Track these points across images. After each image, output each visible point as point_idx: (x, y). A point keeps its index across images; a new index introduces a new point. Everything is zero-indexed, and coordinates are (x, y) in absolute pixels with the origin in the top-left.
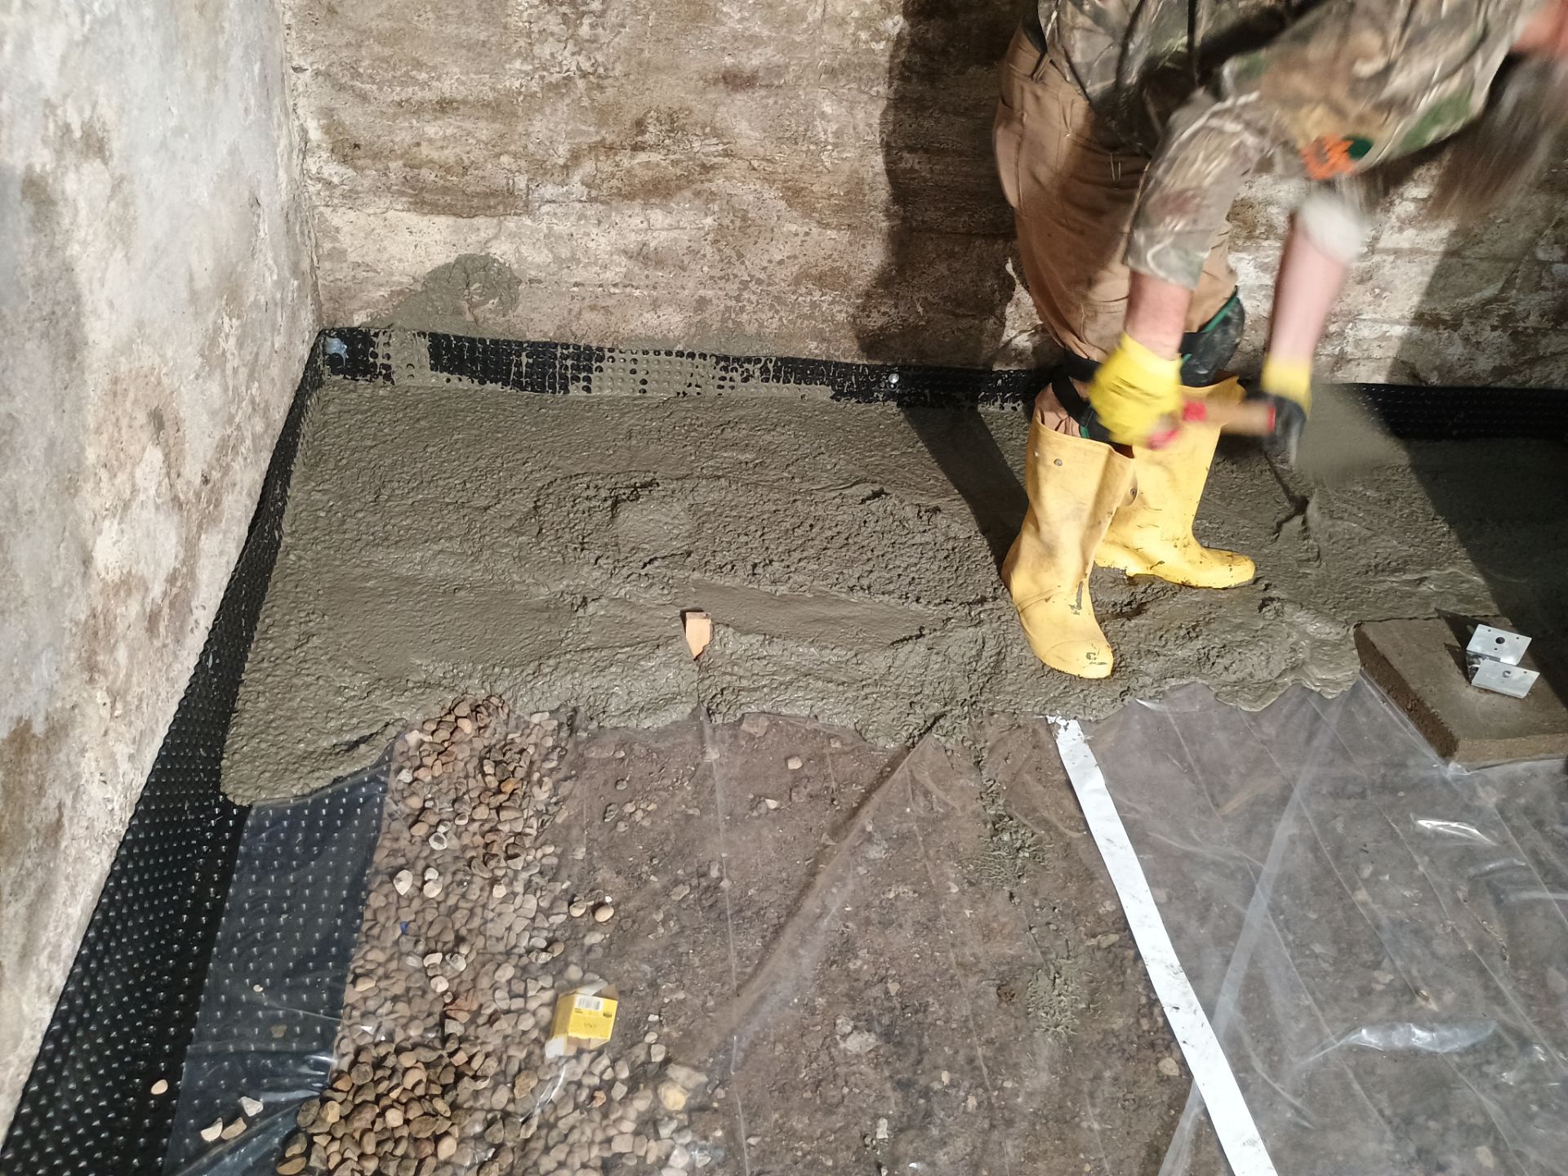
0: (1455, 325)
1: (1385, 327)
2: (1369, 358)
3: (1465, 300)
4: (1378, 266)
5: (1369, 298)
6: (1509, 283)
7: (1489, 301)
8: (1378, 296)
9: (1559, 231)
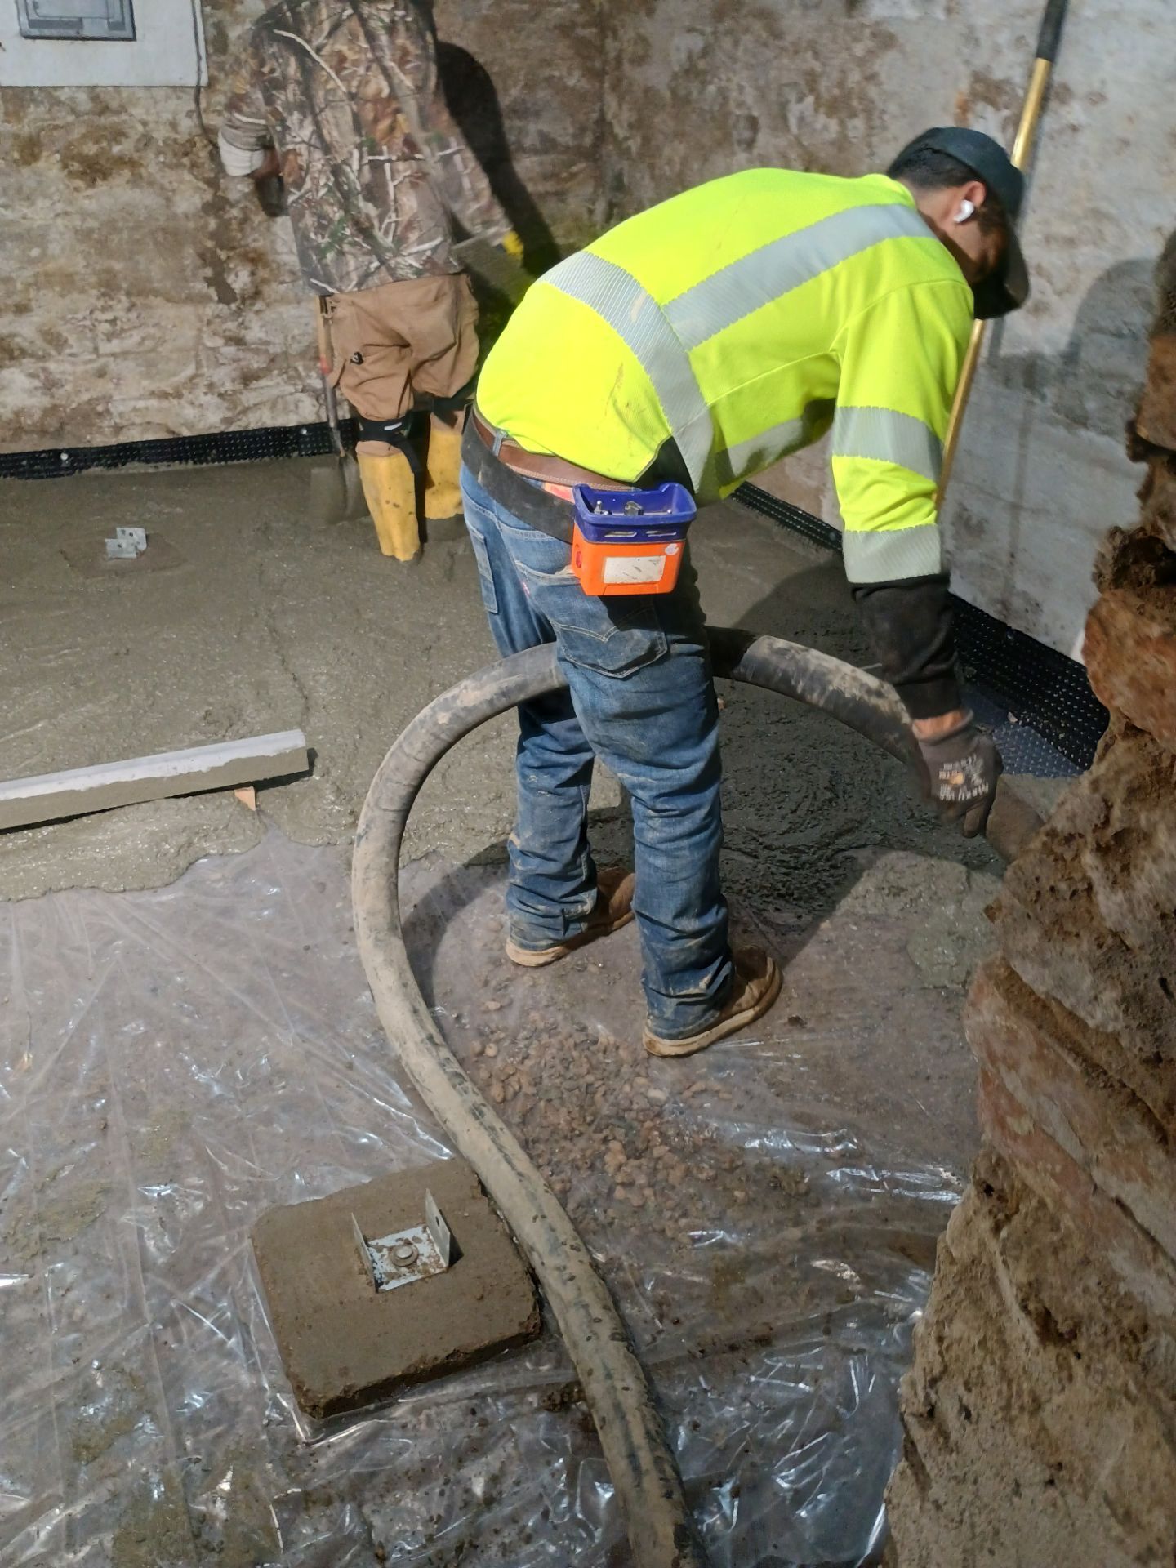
0: (179, 395)
1: (132, 403)
2: (133, 424)
3: (176, 379)
4: (105, 365)
5: (111, 386)
6: (199, 365)
7: (192, 378)
8: (117, 384)
9: (213, 327)
